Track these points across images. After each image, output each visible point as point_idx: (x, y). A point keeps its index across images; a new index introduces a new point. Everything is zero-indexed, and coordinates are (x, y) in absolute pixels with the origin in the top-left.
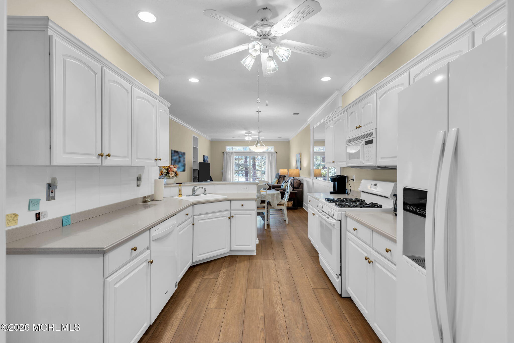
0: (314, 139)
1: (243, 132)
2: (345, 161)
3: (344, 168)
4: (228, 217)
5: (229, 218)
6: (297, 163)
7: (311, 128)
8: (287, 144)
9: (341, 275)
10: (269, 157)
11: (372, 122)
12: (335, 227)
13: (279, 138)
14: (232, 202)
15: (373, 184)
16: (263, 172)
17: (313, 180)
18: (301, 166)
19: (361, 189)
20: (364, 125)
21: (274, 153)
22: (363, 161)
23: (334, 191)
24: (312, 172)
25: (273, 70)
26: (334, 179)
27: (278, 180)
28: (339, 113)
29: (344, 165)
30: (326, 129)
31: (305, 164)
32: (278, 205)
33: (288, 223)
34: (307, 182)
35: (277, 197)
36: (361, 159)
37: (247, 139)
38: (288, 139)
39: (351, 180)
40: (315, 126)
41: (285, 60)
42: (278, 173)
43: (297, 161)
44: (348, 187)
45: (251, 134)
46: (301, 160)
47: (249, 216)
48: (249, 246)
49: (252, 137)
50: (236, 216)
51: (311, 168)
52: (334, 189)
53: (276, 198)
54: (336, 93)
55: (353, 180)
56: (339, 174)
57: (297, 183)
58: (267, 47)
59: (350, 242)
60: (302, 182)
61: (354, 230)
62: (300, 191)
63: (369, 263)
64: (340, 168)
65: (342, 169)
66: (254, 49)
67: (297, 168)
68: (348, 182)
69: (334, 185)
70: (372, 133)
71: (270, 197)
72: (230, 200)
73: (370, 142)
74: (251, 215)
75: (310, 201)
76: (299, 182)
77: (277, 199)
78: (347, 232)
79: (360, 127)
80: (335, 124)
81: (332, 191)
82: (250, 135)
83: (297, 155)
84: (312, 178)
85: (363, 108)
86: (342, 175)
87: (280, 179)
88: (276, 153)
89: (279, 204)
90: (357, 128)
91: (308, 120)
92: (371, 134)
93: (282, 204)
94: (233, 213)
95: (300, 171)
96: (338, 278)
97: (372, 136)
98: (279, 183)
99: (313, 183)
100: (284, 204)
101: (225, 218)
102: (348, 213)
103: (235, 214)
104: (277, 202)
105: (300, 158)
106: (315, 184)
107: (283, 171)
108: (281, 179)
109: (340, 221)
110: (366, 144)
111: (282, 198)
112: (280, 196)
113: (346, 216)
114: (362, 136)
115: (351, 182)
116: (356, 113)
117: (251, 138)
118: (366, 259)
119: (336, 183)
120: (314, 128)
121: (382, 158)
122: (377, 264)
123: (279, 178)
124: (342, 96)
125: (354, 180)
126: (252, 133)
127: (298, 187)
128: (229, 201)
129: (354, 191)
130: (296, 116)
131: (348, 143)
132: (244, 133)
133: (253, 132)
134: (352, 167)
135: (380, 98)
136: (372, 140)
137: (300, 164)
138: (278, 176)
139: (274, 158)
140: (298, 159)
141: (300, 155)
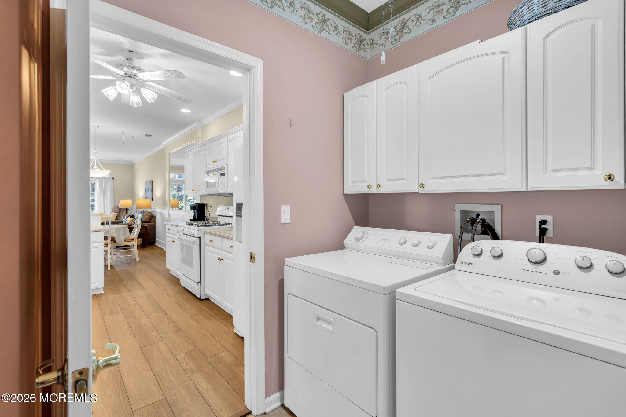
0: (171, 164)
2: (204, 190)
3: (203, 196)
6: (146, 192)
7: (167, 153)
8: (131, 167)
9: (200, 282)
10: (101, 184)
11: (224, 159)
12: (196, 243)
13: (117, 159)
15: (227, 208)
17: (169, 210)
18: (152, 195)
19: (217, 213)
20: (219, 161)
21: (110, 179)
22: (218, 190)
23: (193, 218)
24: (167, 201)
25: (137, 104)
26: (193, 207)
27: (117, 214)
28: (198, 146)
29: (203, 193)
30: (186, 158)
31: (158, 193)
32: (125, 240)
33: (139, 261)
34: (162, 214)
35: (124, 232)
36: (216, 188)
38: (132, 162)
39: (210, 207)
40: (171, 152)
41: (151, 101)
42: (117, 205)
43: (147, 190)
44: (207, 214)
46: (152, 189)
47: (95, 249)
48: (95, 283)
51: (167, 198)
52: (194, 216)
53: (122, 233)
54: (195, 124)
55: (212, 207)
56: (199, 202)
57: (147, 216)
58: (132, 85)
59: (208, 253)
60: (153, 215)
61: (211, 242)
62: (152, 225)
63: (220, 260)
64: (199, 196)
65: (202, 197)
66: (121, 85)
67: (146, 198)
68: (207, 209)
69: (194, 213)
70: (225, 167)
71: (115, 232)
73: (223, 175)
74: (98, 248)
75: (168, 230)
76: (151, 215)
77: (124, 234)
78: (205, 246)
79: (216, 161)
80: (195, 155)
81: (192, 218)
83: (146, 183)
84: (167, 209)
85: (218, 146)
86: (202, 203)
87: (120, 213)
88: (114, 178)
89: (127, 239)
90: (213, 162)
91: (163, 143)
92: (223, 169)
93: (129, 239)
95: (152, 202)
96: (198, 285)
97: (225, 170)
98: (118, 218)
99: (169, 214)
100: (133, 239)
102: (206, 230)
104: (124, 237)
105: (151, 186)
106: (171, 216)
107: (124, 203)
108: (122, 213)
109: (200, 238)
110: (220, 176)
111: (130, 232)
112: (128, 230)
113: (205, 233)
114: (217, 169)
115: (210, 208)
116: (213, 149)
118: (219, 259)
119: (196, 210)
120: (170, 153)
121: (231, 187)
122: (225, 260)
123: (118, 211)
127: (148, 221)
129: (212, 217)
130: (147, 138)
131: (207, 174)
134: (210, 195)
135: (230, 142)
136: (225, 173)
137: (151, 193)
138: (116, 210)
139: (109, 185)
140: (147, 188)
141: (152, 182)
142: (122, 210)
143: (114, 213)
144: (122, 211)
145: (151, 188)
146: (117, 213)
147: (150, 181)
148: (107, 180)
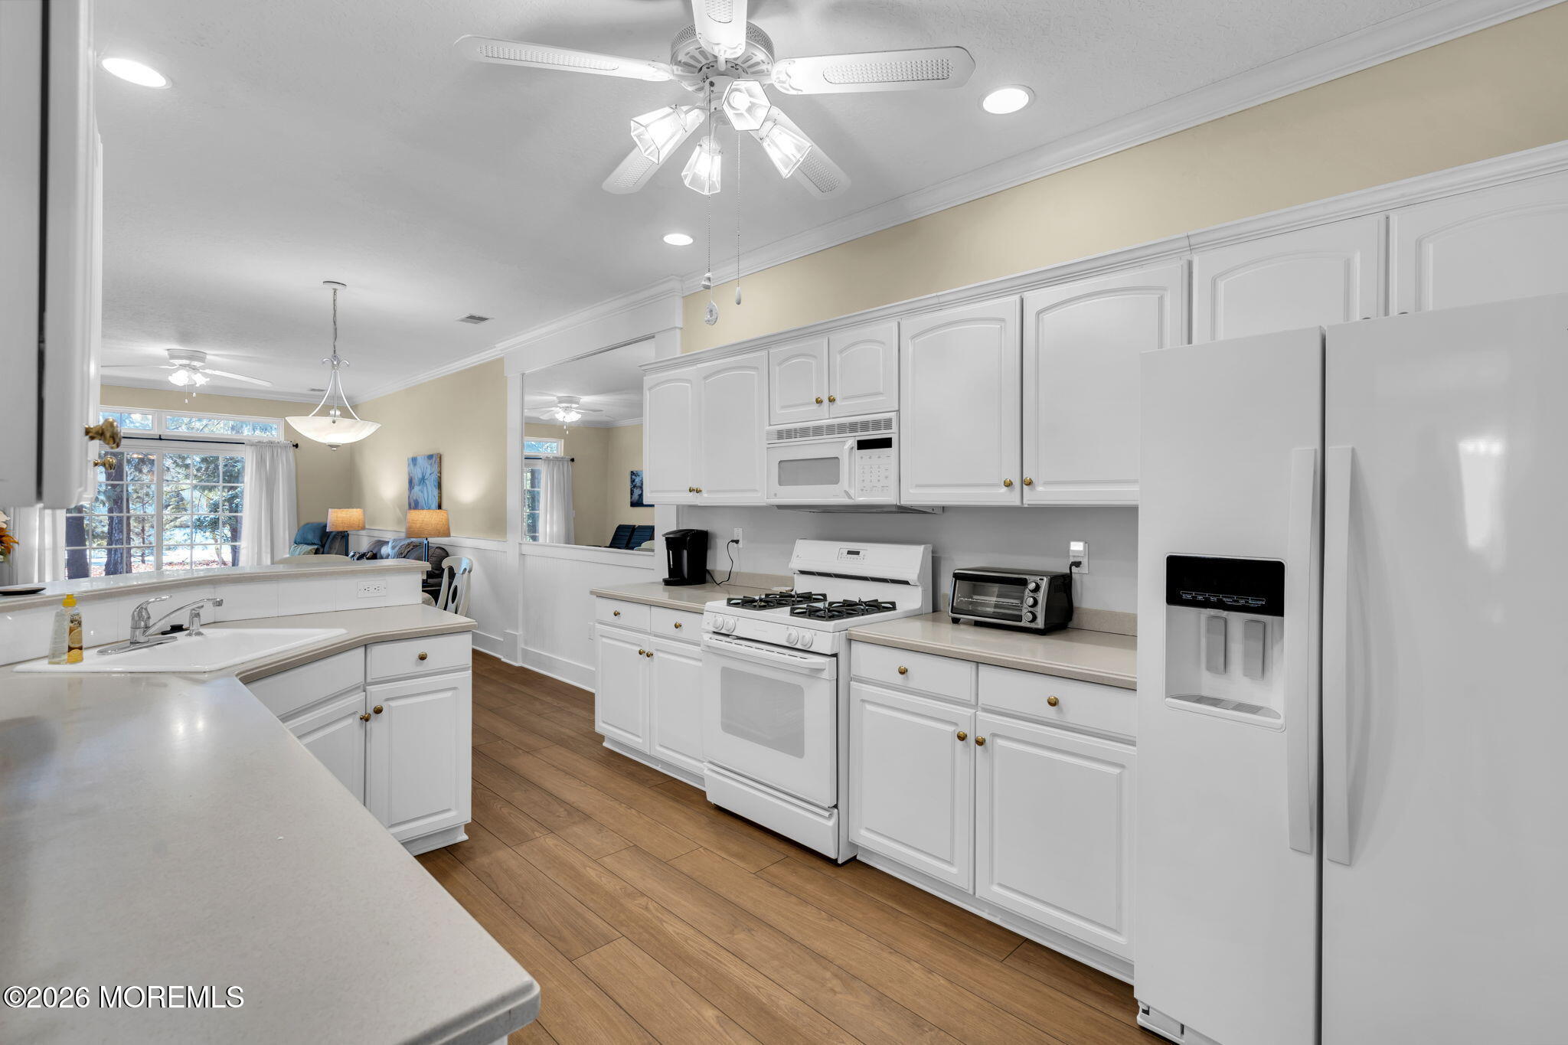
1: (158, 349)
2: (757, 491)
4: (358, 716)
5: (366, 719)
6: (411, 488)
7: (513, 373)
10: (261, 462)
13: (313, 389)
14: (376, 651)
15: (846, 551)
16: (202, 523)
18: (440, 497)
19: (797, 564)
21: (284, 447)
22: (852, 492)
23: (674, 577)
24: (516, 519)
27: (316, 549)
28: (723, 351)
29: (755, 499)
31: (464, 489)
34: (486, 554)
36: (845, 486)
37: (180, 379)
38: (351, 398)
43: (416, 481)
45: (202, 359)
46: (440, 477)
47: (449, 694)
48: (448, 810)
49: (205, 375)
50: (393, 704)
51: (513, 506)
52: (673, 571)
55: (737, 542)
61: (902, 673)
67: (417, 504)
69: (673, 559)
70: (890, 420)
72: (366, 644)
73: (880, 444)
74: (455, 688)
75: (614, 615)
78: (853, 683)
82: (196, 364)
83: (414, 460)
85: (844, 352)
87: (323, 546)
88: (296, 446)
91: (500, 346)
92: (882, 424)
94: (377, 694)
101: (350, 721)
102: (857, 632)
103: (387, 700)
105: (434, 470)
106: (530, 560)
107: (344, 518)
113: (850, 641)
115: (731, 546)
116: (811, 361)
117: (200, 380)
120: (524, 373)
122: (1000, 742)
124: (683, 297)
125: (740, 542)
126: (208, 357)
128: (362, 650)
129: (740, 574)
130: (471, 326)
131: (777, 441)
132: (166, 353)
133: (213, 355)
135: (914, 336)
136: (891, 439)
137: (436, 492)
138: (310, 537)
139: (283, 465)
140: (418, 475)
141: (436, 459)
142: (331, 537)
143: (305, 546)
144: (329, 540)
145: (434, 477)
146: (316, 547)
147: (430, 457)
148: (279, 450)
